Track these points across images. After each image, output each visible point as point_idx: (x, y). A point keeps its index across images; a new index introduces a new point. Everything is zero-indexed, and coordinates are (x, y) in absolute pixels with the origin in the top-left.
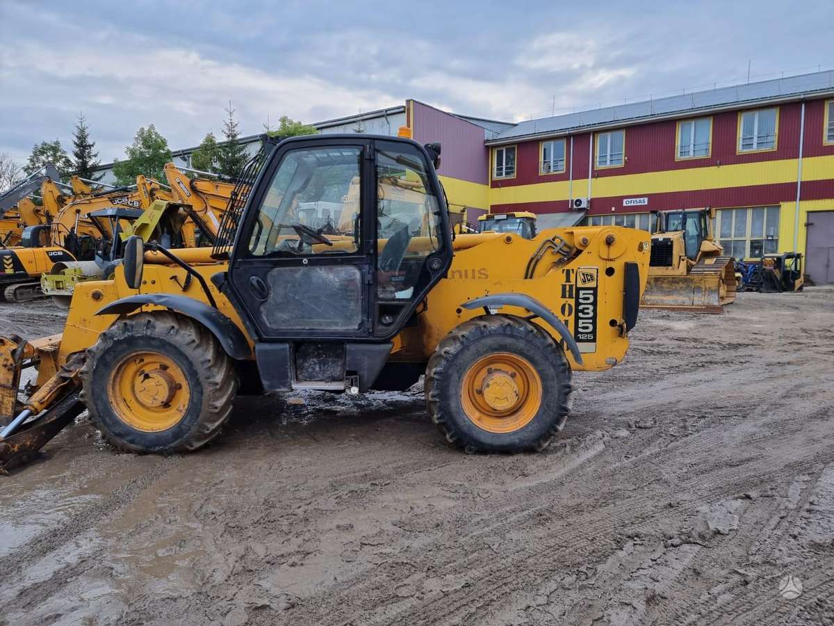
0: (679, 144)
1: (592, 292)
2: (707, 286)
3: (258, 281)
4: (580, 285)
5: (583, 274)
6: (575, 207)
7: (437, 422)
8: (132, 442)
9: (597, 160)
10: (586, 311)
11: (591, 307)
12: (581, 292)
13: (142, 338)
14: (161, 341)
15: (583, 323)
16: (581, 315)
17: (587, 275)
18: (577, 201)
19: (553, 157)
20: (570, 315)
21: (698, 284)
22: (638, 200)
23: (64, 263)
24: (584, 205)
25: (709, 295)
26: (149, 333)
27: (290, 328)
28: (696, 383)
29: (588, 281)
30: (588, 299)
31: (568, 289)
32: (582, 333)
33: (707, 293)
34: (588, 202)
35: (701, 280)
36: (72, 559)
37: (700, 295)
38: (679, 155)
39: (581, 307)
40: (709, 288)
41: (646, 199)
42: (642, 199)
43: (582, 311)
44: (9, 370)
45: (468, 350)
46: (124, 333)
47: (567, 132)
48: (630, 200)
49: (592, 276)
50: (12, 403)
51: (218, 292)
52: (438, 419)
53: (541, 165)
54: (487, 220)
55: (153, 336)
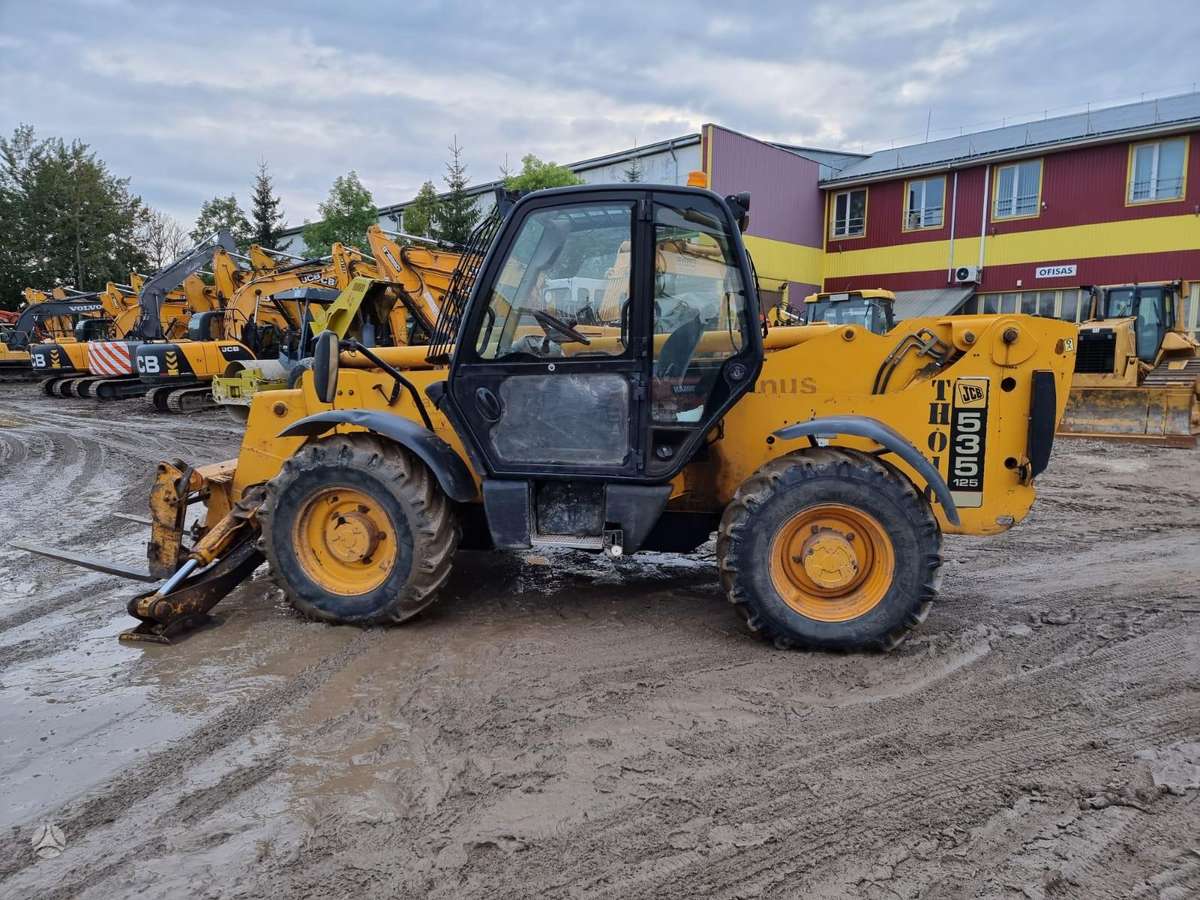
0: (1133, 179)
1: (978, 415)
2: (1171, 405)
3: (487, 395)
4: (959, 404)
5: (966, 388)
6: (957, 280)
7: (734, 600)
8: (322, 607)
9: (996, 207)
10: (967, 444)
11: (976, 439)
12: (961, 415)
13: (336, 469)
14: (361, 473)
15: (962, 462)
16: (959, 449)
17: (971, 389)
18: (962, 270)
19: (926, 204)
20: (942, 449)
21: (1157, 402)
22: (1061, 268)
23: (241, 362)
24: (972, 277)
25: (1173, 418)
26: (345, 462)
27: (529, 460)
28: (1145, 557)
29: (973, 398)
30: (972, 425)
31: (940, 410)
32: (960, 477)
33: (1170, 415)
34: (979, 272)
35: (1161, 395)
36: (246, 761)
37: (1159, 418)
38: (1131, 196)
39: (960, 438)
40: (1175, 408)
41: (1074, 268)
42: (1067, 267)
43: (962, 444)
44: (172, 505)
45: (783, 498)
46: (313, 461)
47: (949, 166)
48: (1046, 269)
49: (978, 391)
50: (175, 549)
51: (435, 408)
52: (736, 596)
53: (906, 217)
54: (818, 302)
55: (350, 467)
